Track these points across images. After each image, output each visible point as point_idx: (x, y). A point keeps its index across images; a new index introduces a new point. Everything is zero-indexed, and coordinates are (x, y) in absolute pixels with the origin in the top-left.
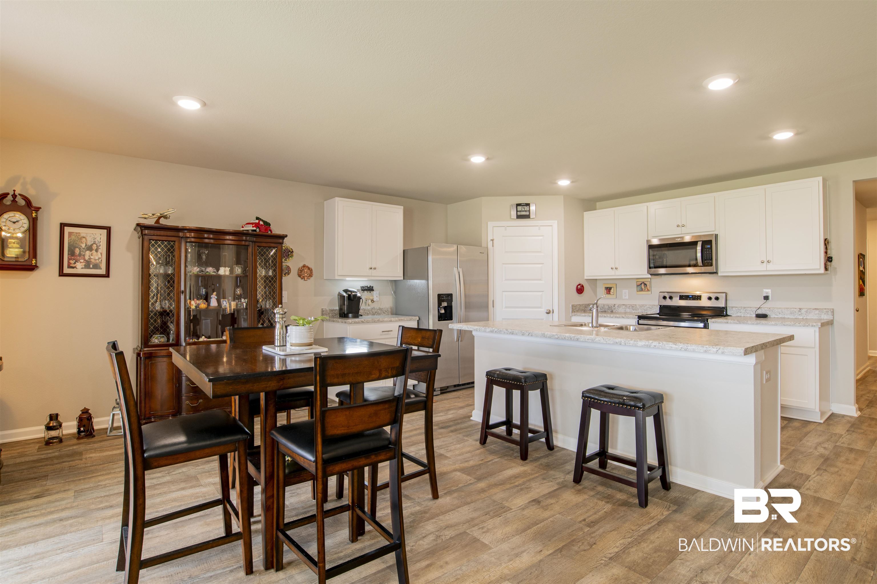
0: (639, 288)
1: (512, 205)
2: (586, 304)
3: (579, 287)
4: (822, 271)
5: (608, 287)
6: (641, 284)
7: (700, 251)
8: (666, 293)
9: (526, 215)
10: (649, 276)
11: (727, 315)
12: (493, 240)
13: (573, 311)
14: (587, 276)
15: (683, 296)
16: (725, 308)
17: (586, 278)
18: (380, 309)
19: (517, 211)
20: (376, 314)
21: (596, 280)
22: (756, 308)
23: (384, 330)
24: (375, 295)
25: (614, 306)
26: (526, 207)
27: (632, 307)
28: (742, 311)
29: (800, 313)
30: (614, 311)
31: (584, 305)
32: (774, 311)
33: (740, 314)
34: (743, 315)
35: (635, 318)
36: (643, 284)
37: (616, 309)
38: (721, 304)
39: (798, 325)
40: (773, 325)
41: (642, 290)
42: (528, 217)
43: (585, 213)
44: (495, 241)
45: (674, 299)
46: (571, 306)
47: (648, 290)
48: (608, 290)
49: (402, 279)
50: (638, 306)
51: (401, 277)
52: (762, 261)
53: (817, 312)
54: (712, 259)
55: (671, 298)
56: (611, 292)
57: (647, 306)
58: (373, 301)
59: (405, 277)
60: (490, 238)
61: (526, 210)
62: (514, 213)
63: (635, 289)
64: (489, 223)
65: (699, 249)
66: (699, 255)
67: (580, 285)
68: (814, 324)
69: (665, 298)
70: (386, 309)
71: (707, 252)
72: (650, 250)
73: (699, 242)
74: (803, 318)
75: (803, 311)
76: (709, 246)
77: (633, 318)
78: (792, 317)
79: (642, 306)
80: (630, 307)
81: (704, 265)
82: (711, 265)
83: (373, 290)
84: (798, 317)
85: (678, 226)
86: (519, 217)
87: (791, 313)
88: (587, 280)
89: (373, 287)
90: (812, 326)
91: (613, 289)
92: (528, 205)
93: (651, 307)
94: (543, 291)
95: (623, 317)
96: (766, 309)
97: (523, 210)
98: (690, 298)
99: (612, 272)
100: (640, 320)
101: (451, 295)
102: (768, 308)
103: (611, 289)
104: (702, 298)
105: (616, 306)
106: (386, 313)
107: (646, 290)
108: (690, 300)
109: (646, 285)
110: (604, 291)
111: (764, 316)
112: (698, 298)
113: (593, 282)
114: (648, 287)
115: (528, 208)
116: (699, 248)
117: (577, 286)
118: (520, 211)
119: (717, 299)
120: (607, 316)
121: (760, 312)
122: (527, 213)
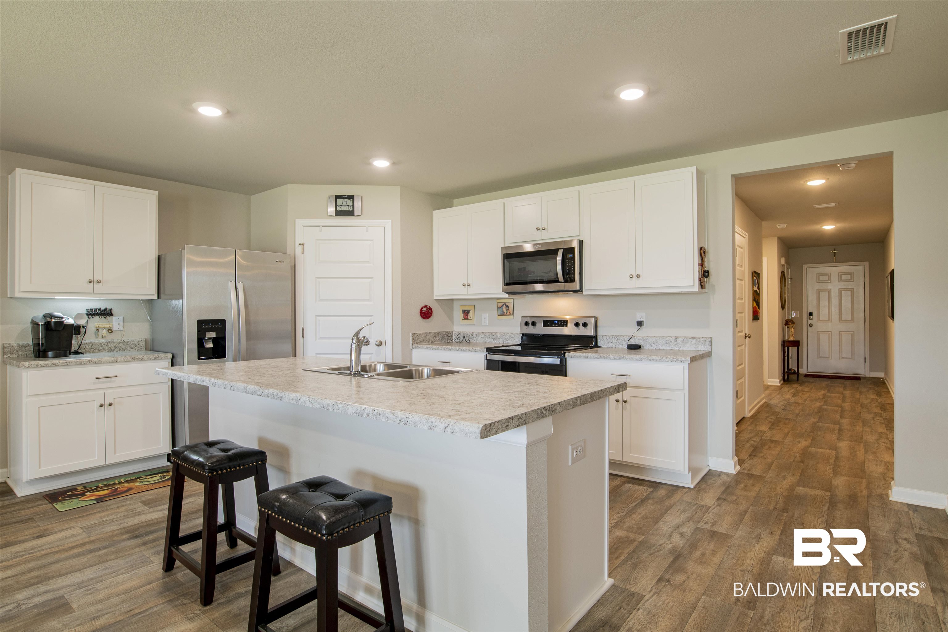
0: (500, 311)
1: (329, 197)
2: (435, 333)
3: (424, 309)
4: (696, 288)
5: (465, 310)
6: (502, 306)
7: (561, 262)
8: (528, 318)
9: (348, 211)
10: (506, 296)
11: (596, 346)
12: (302, 245)
13: (414, 342)
14: (436, 295)
15: (547, 321)
16: (595, 337)
17: (435, 298)
18: (124, 342)
19: (336, 206)
20: (116, 349)
21: (452, 300)
22: (628, 336)
23: (98, 376)
24: (115, 322)
25: (472, 335)
26: (349, 201)
27: (493, 336)
28: (613, 340)
29: (676, 343)
30: (472, 341)
31: (431, 334)
32: (647, 341)
33: (611, 344)
34: (614, 347)
35: (483, 351)
36: (504, 305)
37: (474, 339)
38: (589, 332)
39: (666, 360)
40: (637, 360)
41: (503, 314)
42: (351, 213)
43: (435, 213)
44: (305, 246)
45: (537, 325)
46: (411, 335)
47: (510, 314)
48: (466, 313)
49: (156, 297)
50: (498, 334)
51: (153, 295)
52: (631, 275)
53: (694, 341)
54: (574, 274)
55: (534, 324)
56: (469, 317)
57: (509, 335)
58: (110, 331)
59: (162, 296)
60: (298, 241)
61: (348, 204)
62: (332, 210)
63: (496, 312)
64: (297, 221)
65: (559, 260)
66: (559, 267)
67: (425, 306)
68: (683, 359)
69: (527, 324)
70: (136, 342)
71: (569, 263)
72: (505, 260)
73: (560, 250)
74: (679, 350)
75: (679, 340)
76: (571, 256)
77: (481, 351)
78: (667, 348)
79: (503, 334)
80: (489, 335)
81: (566, 281)
82: (573, 281)
83: (111, 314)
84: (673, 348)
85: (538, 229)
86: (339, 213)
87: (666, 343)
88: (436, 300)
89: (111, 310)
90: (681, 361)
91: (471, 312)
92: (352, 197)
93: (513, 336)
94: (372, 316)
95: (470, 350)
96: (639, 338)
97: (345, 203)
98: (555, 324)
99: (465, 290)
100: (489, 354)
101: (223, 322)
102: (641, 337)
103: (469, 313)
104: (569, 325)
105: (474, 334)
106: (137, 348)
107: (508, 313)
108: (555, 326)
109: (508, 307)
110: (461, 315)
111: (634, 348)
112: (564, 323)
113: (448, 303)
114: (510, 309)
115: (352, 202)
116: (559, 258)
117: (422, 309)
118: (341, 205)
119: (585, 325)
120: (452, 349)
121: (632, 342)
122: (351, 209)
